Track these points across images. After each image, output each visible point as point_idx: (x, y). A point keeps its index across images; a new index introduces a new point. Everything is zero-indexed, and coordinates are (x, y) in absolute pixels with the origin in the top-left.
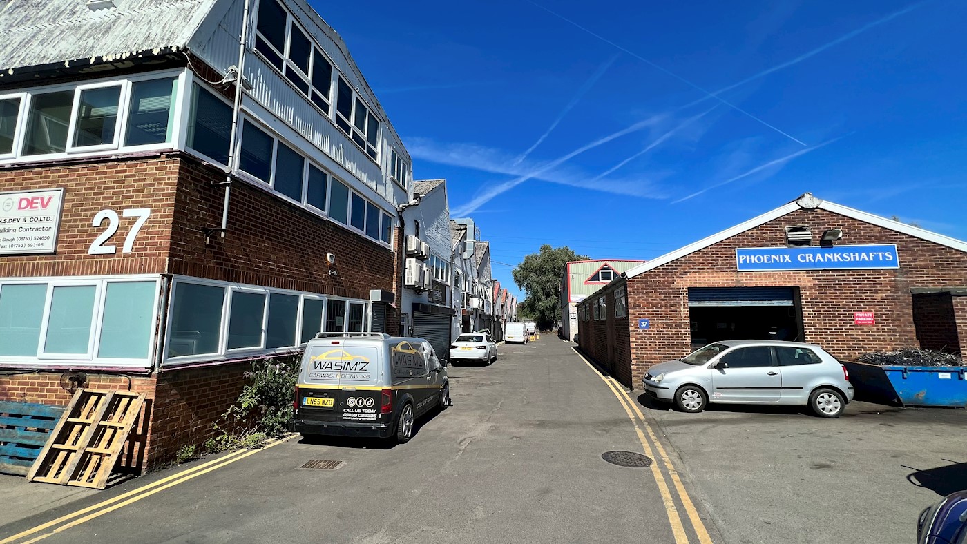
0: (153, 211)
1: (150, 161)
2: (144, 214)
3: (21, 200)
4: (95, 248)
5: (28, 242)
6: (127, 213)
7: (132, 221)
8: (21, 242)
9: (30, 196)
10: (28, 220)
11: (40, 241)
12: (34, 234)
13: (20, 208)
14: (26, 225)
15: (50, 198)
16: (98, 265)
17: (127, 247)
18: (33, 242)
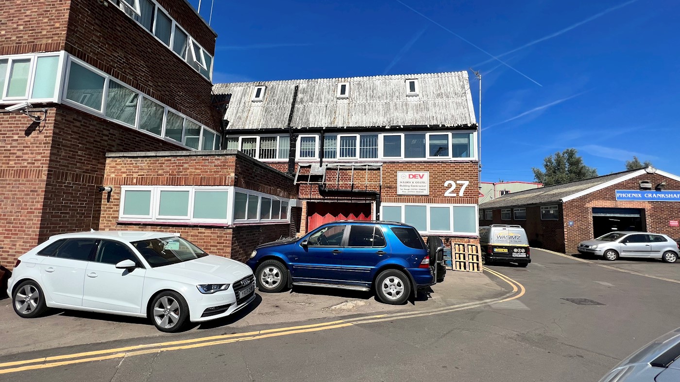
0: (470, 182)
1: (465, 164)
2: (466, 183)
3: (410, 175)
4: (447, 194)
5: (416, 191)
6: (458, 182)
7: (462, 185)
8: (413, 190)
9: (414, 174)
10: (414, 182)
11: (422, 191)
12: (418, 188)
13: (409, 178)
14: (413, 184)
15: (423, 175)
16: (449, 200)
17: (461, 194)
18: (418, 190)
